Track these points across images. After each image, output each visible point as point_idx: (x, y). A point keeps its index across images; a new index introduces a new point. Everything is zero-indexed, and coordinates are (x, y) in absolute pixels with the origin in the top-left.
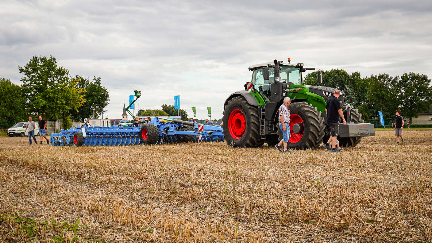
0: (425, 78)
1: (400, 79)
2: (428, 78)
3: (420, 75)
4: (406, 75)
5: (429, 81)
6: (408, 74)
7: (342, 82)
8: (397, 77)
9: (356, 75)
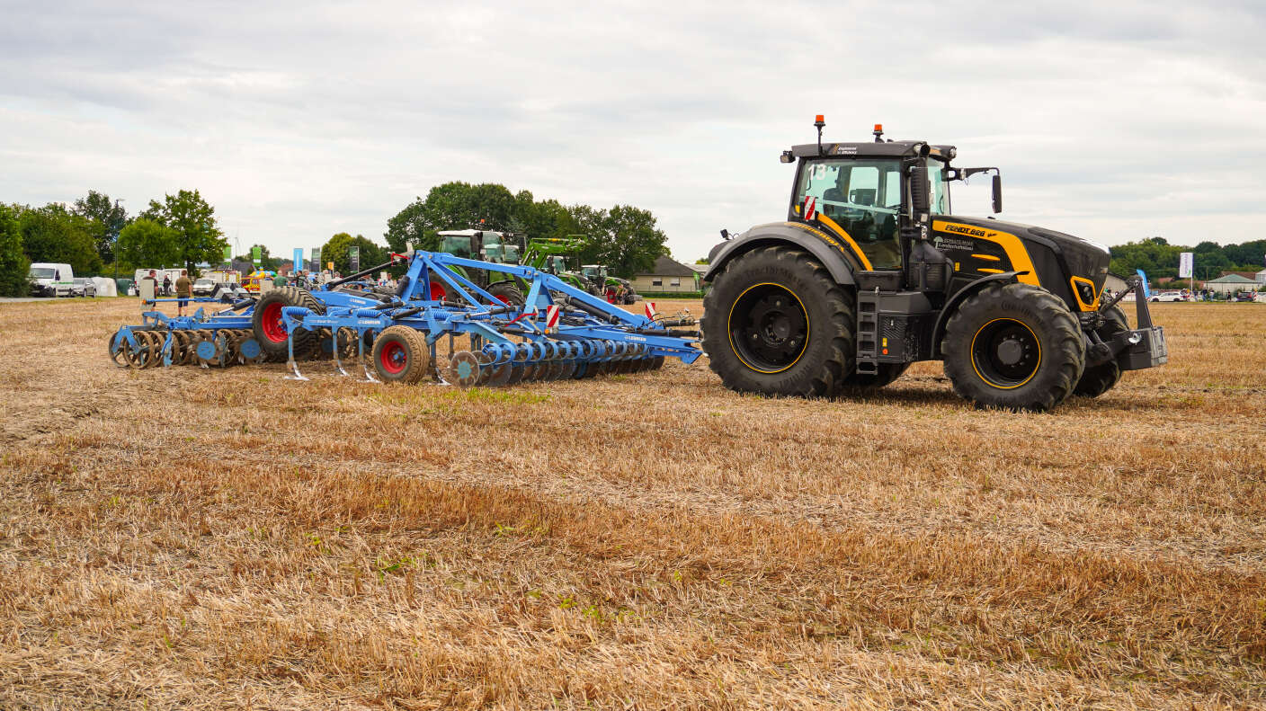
0: (647, 216)
1: (609, 215)
2: (653, 217)
3: (641, 210)
4: (617, 208)
5: (654, 222)
6: (621, 207)
7: (502, 209)
8: (603, 212)
9: (526, 197)
